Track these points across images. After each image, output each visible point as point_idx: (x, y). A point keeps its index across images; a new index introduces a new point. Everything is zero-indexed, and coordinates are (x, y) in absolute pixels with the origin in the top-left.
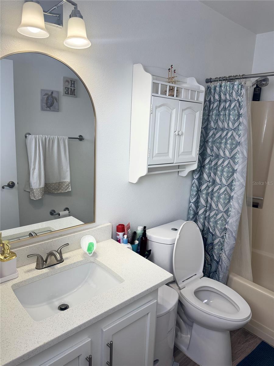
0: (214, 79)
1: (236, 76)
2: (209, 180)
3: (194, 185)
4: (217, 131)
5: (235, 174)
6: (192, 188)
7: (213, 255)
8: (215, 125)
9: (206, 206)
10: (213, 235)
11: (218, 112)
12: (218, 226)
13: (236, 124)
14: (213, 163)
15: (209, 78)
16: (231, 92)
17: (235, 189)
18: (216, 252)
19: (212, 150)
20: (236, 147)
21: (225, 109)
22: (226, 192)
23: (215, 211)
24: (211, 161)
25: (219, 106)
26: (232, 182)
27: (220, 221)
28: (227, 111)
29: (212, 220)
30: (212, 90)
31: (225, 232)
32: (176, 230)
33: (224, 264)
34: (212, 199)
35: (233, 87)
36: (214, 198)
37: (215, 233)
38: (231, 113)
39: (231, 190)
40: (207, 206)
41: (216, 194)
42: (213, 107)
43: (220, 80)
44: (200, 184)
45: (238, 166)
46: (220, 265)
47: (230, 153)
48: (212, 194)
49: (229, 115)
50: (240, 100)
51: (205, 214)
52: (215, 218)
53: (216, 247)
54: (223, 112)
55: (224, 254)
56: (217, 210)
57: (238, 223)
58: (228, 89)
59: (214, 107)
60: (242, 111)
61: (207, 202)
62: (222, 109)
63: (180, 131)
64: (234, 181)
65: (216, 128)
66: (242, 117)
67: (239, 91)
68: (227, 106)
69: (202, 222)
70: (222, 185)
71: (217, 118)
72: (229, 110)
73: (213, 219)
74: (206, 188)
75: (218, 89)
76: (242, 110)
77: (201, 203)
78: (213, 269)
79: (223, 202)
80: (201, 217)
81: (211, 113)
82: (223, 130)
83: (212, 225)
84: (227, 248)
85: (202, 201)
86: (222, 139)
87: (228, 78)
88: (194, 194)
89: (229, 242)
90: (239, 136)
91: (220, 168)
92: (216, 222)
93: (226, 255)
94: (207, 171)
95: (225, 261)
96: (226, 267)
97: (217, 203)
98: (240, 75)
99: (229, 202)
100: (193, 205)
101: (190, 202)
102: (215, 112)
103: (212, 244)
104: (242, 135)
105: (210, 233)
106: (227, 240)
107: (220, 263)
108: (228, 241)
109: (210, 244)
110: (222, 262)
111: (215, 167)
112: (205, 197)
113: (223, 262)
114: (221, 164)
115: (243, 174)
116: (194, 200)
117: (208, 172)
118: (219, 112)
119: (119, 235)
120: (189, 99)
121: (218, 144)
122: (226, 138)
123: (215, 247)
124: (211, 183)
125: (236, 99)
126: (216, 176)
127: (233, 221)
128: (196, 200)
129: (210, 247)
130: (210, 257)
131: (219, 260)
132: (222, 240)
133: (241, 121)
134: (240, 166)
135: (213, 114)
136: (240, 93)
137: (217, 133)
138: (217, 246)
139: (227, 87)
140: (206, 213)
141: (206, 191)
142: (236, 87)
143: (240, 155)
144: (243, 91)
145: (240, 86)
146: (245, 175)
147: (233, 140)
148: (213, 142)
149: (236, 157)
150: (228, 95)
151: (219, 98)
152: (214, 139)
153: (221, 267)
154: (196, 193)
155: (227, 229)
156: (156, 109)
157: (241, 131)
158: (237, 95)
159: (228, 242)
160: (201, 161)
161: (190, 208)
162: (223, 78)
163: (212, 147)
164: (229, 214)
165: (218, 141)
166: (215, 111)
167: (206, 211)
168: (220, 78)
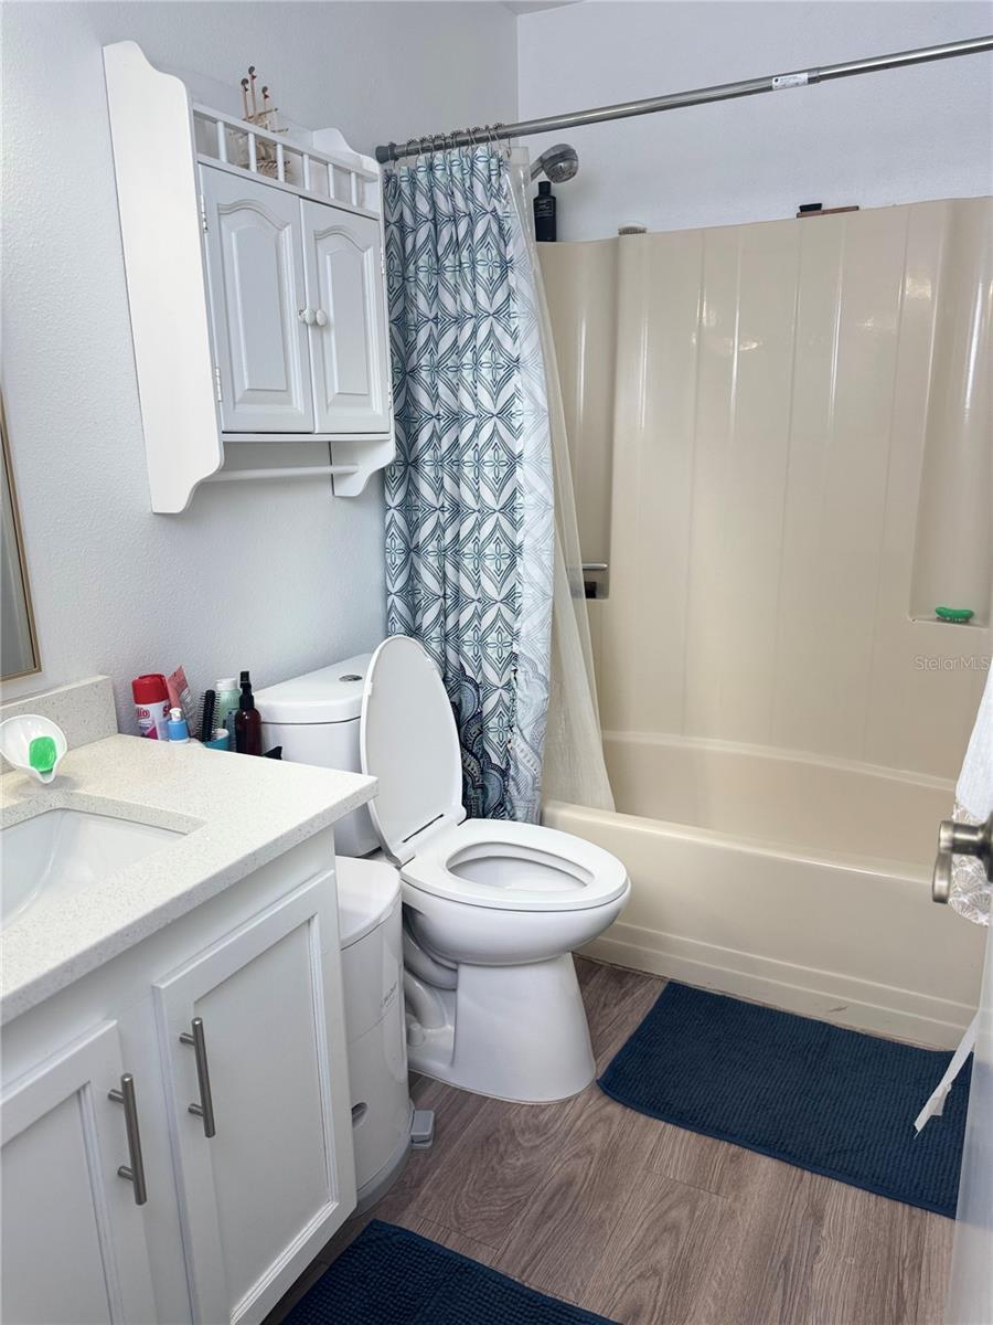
0: (404, 146)
1: (477, 130)
2: (440, 504)
3: (393, 530)
4: (440, 327)
5: (518, 468)
6: (389, 540)
7: (485, 752)
8: (430, 306)
9: (441, 594)
10: (477, 687)
11: (434, 259)
12: (489, 651)
13: (500, 297)
14: (446, 443)
15: (386, 145)
16: (467, 185)
17: (525, 518)
18: (496, 740)
19: (435, 398)
20: (508, 377)
21: (456, 245)
22: (498, 535)
23: (476, 603)
24: (436, 436)
25: (435, 236)
26: (513, 496)
27: (494, 635)
28: (465, 253)
29: (468, 636)
30: (404, 185)
31: (514, 668)
32: (357, 678)
33: (526, 773)
34: (457, 566)
35: (472, 168)
36: (466, 562)
37: (484, 676)
38: (479, 257)
39: (515, 524)
40: (445, 594)
41: (469, 548)
42: (414, 246)
43: (425, 150)
44: (413, 526)
45: (525, 442)
46: (514, 779)
47: (495, 396)
48: (457, 552)
49: (473, 264)
50: (500, 213)
51: (444, 624)
52: (476, 629)
53: (493, 723)
54: (451, 256)
55: (519, 740)
56: (479, 600)
57: (547, 631)
58: (458, 176)
59: (420, 242)
60: (511, 252)
61: (444, 579)
62: (446, 249)
63: (319, 312)
64: (518, 494)
65: (436, 317)
66: (516, 271)
67: (493, 178)
68: (462, 233)
69: (439, 650)
70: (484, 512)
71: (434, 284)
72: (472, 251)
73: (470, 633)
74: (434, 531)
75: (421, 176)
76: (510, 247)
77: (426, 587)
78: (494, 795)
79: (493, 568)
80: (433, 635)
81: (412, 267)
82: (459, 321)
83: (470, 654)
84: (526, 717)
85: (429, 580)
86: (460, 354)
87: (450, 141)
88: (398, 562)
89: (531, 697)
90: (514, 336)
91: (469, 456)
92: (481, 642)
93: (525, 740)
94: (430, 471)
95: (525, 761)
96: (530, 779)
97: (476, 578)
98: (487, 128)
99: (513, 565)
100: (399, 604)
101: (388, 593)
102: (423, 260)
103: (478, 716)
104: (521, 334)
105: (466, 684)
106: (522, 691)
107: (512, 772)
108: (527, 693)
109: (473, 717)
110: (516, 767)
111: (454, 457)
112: (436, 565)
113: (520, 767)
114: (471, 439)
115: (544, 466)
116: (399, 583)
117: (432, 475)
118: (438, 259)
119: (146, 714)
120: (332, 196)
121: (450, 375)
122: (475, 346)
123: (490, 725)
124: (447, 515)
125: (489, 209)
126: (462, 484)
127: (532, 627)
128: (407, 583)
129: (474, 729)
130: (477, 759)
131: (508, 764)
132: (506, 697)
133: (513, 284)
134: (531, 442)
135: (417, 268)
136: (496, 186)
137: (442, 334)
138: (495, 720)
139: (455, 169)
140: (446, 619)
141: (435, 543)
142: (480, 165)
143: (526, 402)
144: (507, 178)
145: (494, 161)
146: (548, 470)
147: (497, 353)
148: (435, 369)
149: (513, 410)
150: (458, 196)
151: (432, 212)
152: (436, 358)
153: (517, 785)
154: (403, 556)
155: (517, 655)
156: (219, 219)
157: (516, 320)
158: (489, 194)
159: (527, 696)
160: (404, 442)
161: (389, 613)
162: (433, 141)
163: (435, 386)
164: (517, 606)
165: (450, 363)
166: (425, 257)
167: (444, 613)
168: (423, 141)
